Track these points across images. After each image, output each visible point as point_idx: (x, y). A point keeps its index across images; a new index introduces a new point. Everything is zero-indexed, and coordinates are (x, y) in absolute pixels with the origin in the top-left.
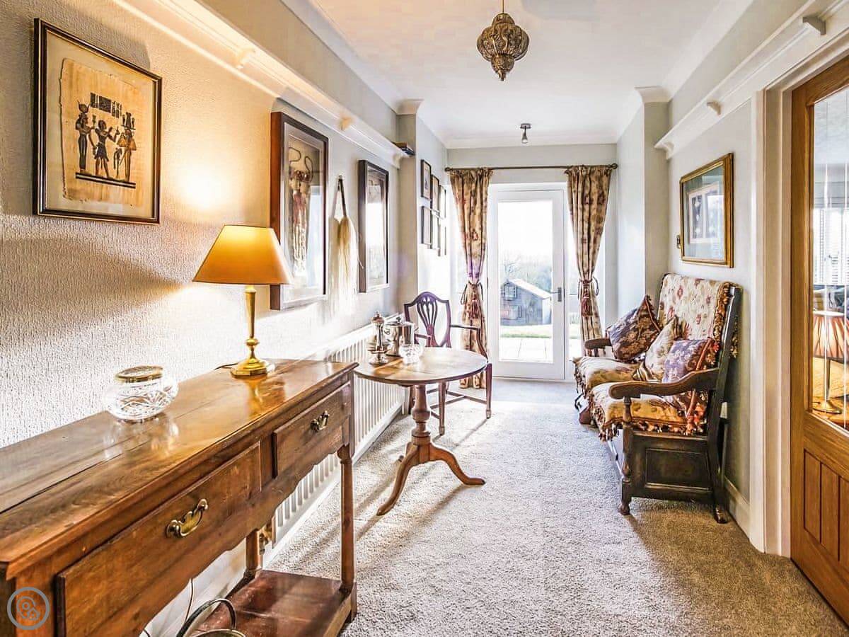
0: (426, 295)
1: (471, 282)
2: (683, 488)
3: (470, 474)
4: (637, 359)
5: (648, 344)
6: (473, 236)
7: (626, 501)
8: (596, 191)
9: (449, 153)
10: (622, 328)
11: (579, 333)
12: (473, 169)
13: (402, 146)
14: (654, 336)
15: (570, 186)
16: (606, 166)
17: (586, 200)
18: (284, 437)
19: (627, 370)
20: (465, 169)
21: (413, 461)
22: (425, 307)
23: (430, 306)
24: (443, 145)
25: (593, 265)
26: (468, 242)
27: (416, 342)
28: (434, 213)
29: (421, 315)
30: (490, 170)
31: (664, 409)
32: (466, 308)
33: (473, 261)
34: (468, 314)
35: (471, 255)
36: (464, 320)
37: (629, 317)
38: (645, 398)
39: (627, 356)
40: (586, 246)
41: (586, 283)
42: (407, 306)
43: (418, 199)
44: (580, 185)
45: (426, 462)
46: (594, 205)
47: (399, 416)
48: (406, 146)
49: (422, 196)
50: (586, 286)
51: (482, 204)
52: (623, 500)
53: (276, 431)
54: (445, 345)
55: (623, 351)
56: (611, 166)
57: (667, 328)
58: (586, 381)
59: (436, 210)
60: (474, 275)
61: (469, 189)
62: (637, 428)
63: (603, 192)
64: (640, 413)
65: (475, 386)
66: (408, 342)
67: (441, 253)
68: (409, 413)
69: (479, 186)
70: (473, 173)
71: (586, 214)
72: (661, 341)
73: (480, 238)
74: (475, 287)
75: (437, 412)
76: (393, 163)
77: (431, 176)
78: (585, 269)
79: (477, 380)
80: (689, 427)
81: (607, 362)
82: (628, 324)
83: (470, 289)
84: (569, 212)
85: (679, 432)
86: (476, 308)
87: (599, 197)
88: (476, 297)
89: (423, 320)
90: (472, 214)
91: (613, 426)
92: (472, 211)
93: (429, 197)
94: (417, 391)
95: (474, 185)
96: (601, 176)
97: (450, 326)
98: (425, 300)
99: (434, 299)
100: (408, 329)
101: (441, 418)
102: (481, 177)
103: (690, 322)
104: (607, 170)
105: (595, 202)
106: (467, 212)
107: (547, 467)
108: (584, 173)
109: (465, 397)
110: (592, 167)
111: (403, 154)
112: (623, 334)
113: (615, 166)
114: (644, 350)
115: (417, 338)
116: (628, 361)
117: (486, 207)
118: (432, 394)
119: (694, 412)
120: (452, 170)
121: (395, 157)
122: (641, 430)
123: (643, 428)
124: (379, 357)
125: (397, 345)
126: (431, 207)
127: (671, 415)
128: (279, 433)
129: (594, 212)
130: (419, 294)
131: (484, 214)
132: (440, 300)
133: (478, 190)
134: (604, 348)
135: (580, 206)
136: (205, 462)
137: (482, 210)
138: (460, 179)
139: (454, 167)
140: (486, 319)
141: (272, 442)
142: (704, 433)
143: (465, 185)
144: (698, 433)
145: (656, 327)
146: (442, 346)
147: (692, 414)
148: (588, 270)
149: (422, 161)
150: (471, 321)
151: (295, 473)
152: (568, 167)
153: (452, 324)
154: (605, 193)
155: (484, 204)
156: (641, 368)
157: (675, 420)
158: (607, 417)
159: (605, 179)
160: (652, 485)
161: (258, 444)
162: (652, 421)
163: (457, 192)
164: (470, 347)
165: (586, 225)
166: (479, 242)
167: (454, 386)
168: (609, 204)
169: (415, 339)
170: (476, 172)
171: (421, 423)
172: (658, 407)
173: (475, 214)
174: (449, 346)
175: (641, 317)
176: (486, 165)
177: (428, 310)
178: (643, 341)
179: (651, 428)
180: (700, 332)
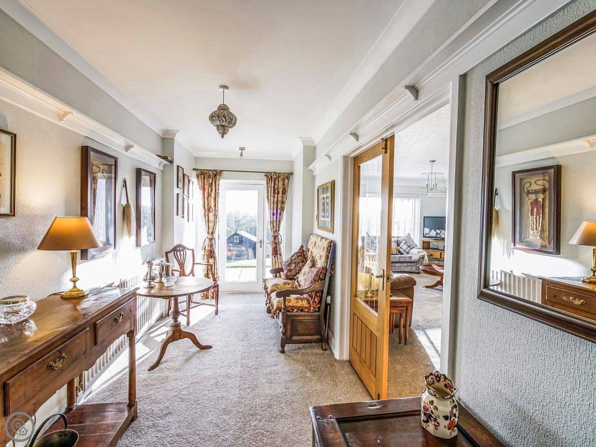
0: (179, 246)
1: (208, 236)
2: (309, 337)
3: (204, 344)
4: (295, 278)
5: (300, 270)
6: (210, 210)
7: (283, 346)
8: (282, 187)
9: (196, 159)
10: (289, 262)
11: (270, 264)
12: (210, 170)
13: (165, 158)
14: (303, 266)
15: (267, 183)
16: (287, 174)
17: (275, 191)
18: (101, 325)
19: (289, 284)
20: (206, 170)
21: (170, 340)
22: (178, 253)
23: (182, 252)
24: (192, 154)
25: (279, 227)
26: (206, 213)
27: (173, 274)
28: (185, 197)
29: (176, 258)
30: (221, 171)
31: (302, 301)
32: (205, 252)
33: (210, 225)
34: (206, 256)
35: (208, 221)
36: (204, 259)
37: (292, 256)
38: (293, 297)
39: (290, 276)
40: (275, 217)
41: (275, 237)
42: (167, 253)
43: (175, 189)
44: (273, 183)
45: (178, 340)
46: (280, 194)
47: (162, 318)
48: (167, 158)
49: (178, 187)
50: (275, 239)
51: (216, 191)
52: (281, 346)
53: (97, 322)
54: (191, 275)
55: (289, 274)
56: (290, 174)
57: (309, 262)
58: (269, 290)
59: (187, 194)
60: (210, 233)
61: (208, 181)
62: (288, 311)
63: (285, 188)
64: (291, 304)
65: (210, 297)
66: (167, 274)
67: (190, 220)
68: (168, 316)
69: (214, 181)
70: (211, 173)
71: (276, 199)
72: (306, 268)
73: (214, 211)
74: (211, 240)
75: (185, 313)
76: (158, 167)
77: (184, 175)
78: (275, 230)
79: (211, 294)
80: (312, 308)
81: (281, 281)
82: (292, 260)
83: (207, 241)
84: (266, 198)
85: (308, 311)
86: (211, 252)
87: (283, 190)
88: (211, 246)
89: (177, 260)
90: (209, 197)
91: (278, 311)
92: (209, 195)
93: (182, 187)
94: (173, 302)
95: (211, 180)
96: (284, 179)
97: (194, 264)
98: (178, 249)
99: (184, 248)
100: (168, 267)
101: (188, 316)
102: (215, 175)
103: (317, 259)
104: (287, 176)
105: (281, 193)
106: (206, 196)
107: (246, 336)
108: (275, 177)
109: (203, 304)
110: (279, 173)
111: (165, 162)
112: (289, 265)
113: (292, 174)
114: (298, 273)
115: (174, 272)
116: (291, 279)
117: (218, 193)
118: (182, 304)
119: (314, 301)
120: (197, 170)
121: (160, 164)
122: (290, 312)
123: (291, 311)
124: (149, 284)
125: (161, 277)
126: (183, 193)
127: (305, 303)
128: (98, 323)
129: (280, 199)
130: (175, 245)
131: (217, 198)
132: (187, 249)
133: (214, 183)
134: (280, 273)
135: (272, 195)
136: (64, 337)
137: (215, 195)
138: (203, 176)
139: (199, 168)
140: (217, 258)
141: (95, 327)
142: (319, 311)
143: (205, 180)
144: (316, 311)
145: (304, 260)
146: (189, 275)
147: (313, 302)
148: (276, 230)
149: (178, 167)
150: (208, 260)
151: (106, 343)
152: (267, 173)
153: (195, 262)
154: (286, 188)
155: (217, 192)
156: (296, 282)
157: (306, 306)
158: (275, 307)
159: (286, 181)
160: (295, 338)
161: (88, 328)
162: (296, 307)
163: (200, 183)
164: (207, 276)
165: (275, 206)
166: (213, 213)
167: (197, 298)
168: (288, 194)
169: (172, 273)
170: (213, 172)
171: (175, 319)
172: (299, 301)
173: (211, 197)
174: (194, 275)
175: (298, 256)
176: (219, 168)
177: (180, 255)
178: (298, 268)
179: (295, 310)
180: (320, 263)
